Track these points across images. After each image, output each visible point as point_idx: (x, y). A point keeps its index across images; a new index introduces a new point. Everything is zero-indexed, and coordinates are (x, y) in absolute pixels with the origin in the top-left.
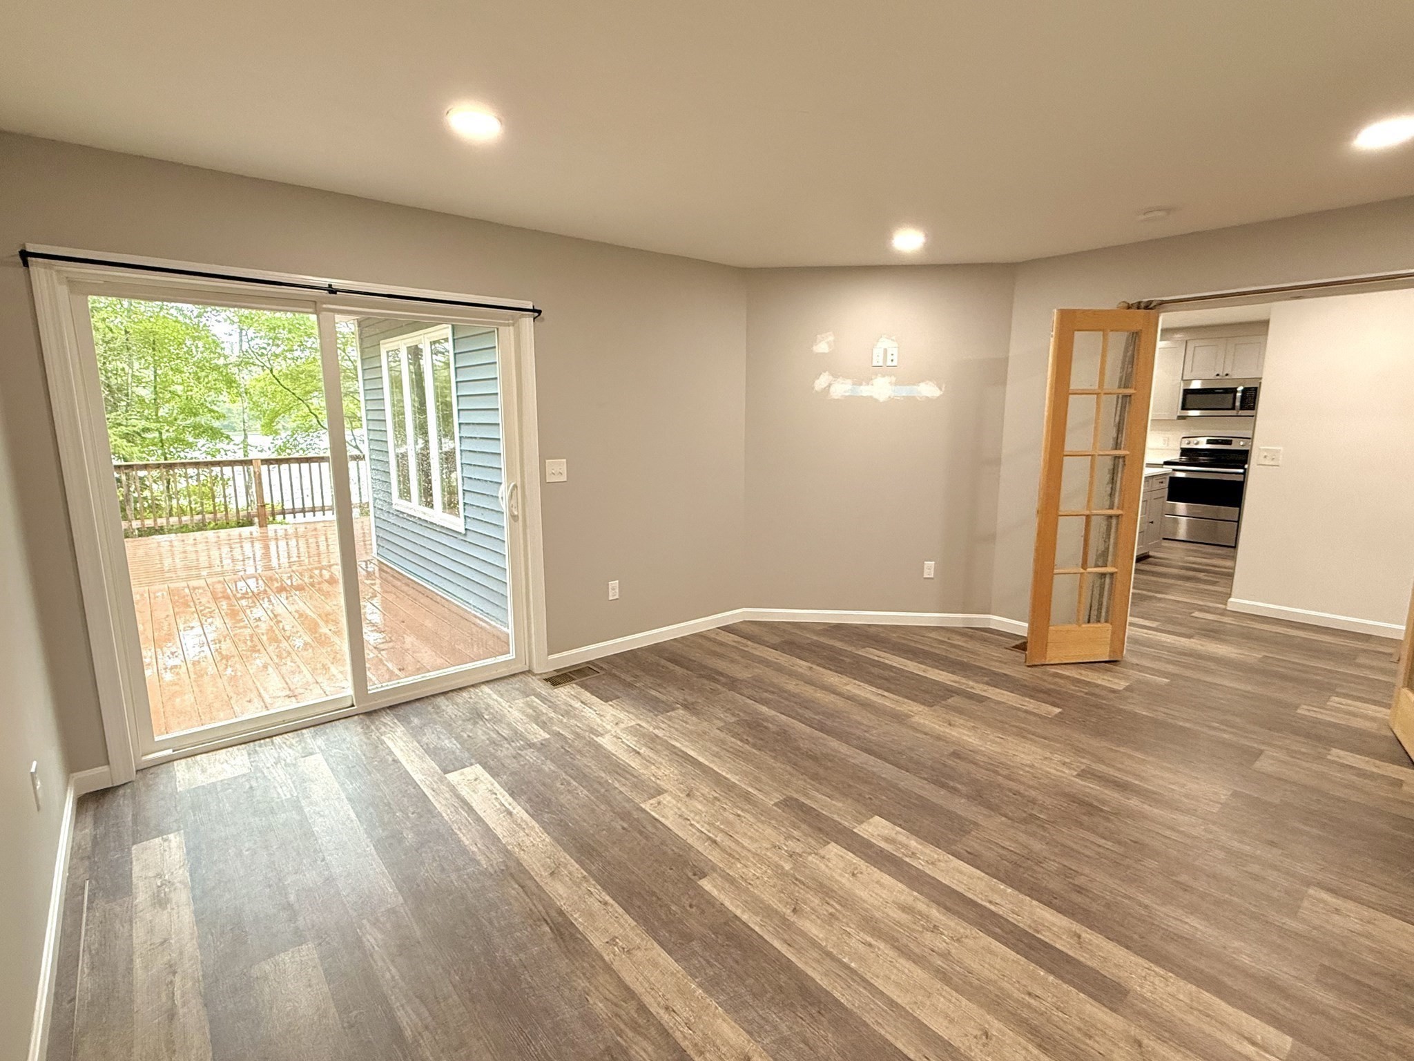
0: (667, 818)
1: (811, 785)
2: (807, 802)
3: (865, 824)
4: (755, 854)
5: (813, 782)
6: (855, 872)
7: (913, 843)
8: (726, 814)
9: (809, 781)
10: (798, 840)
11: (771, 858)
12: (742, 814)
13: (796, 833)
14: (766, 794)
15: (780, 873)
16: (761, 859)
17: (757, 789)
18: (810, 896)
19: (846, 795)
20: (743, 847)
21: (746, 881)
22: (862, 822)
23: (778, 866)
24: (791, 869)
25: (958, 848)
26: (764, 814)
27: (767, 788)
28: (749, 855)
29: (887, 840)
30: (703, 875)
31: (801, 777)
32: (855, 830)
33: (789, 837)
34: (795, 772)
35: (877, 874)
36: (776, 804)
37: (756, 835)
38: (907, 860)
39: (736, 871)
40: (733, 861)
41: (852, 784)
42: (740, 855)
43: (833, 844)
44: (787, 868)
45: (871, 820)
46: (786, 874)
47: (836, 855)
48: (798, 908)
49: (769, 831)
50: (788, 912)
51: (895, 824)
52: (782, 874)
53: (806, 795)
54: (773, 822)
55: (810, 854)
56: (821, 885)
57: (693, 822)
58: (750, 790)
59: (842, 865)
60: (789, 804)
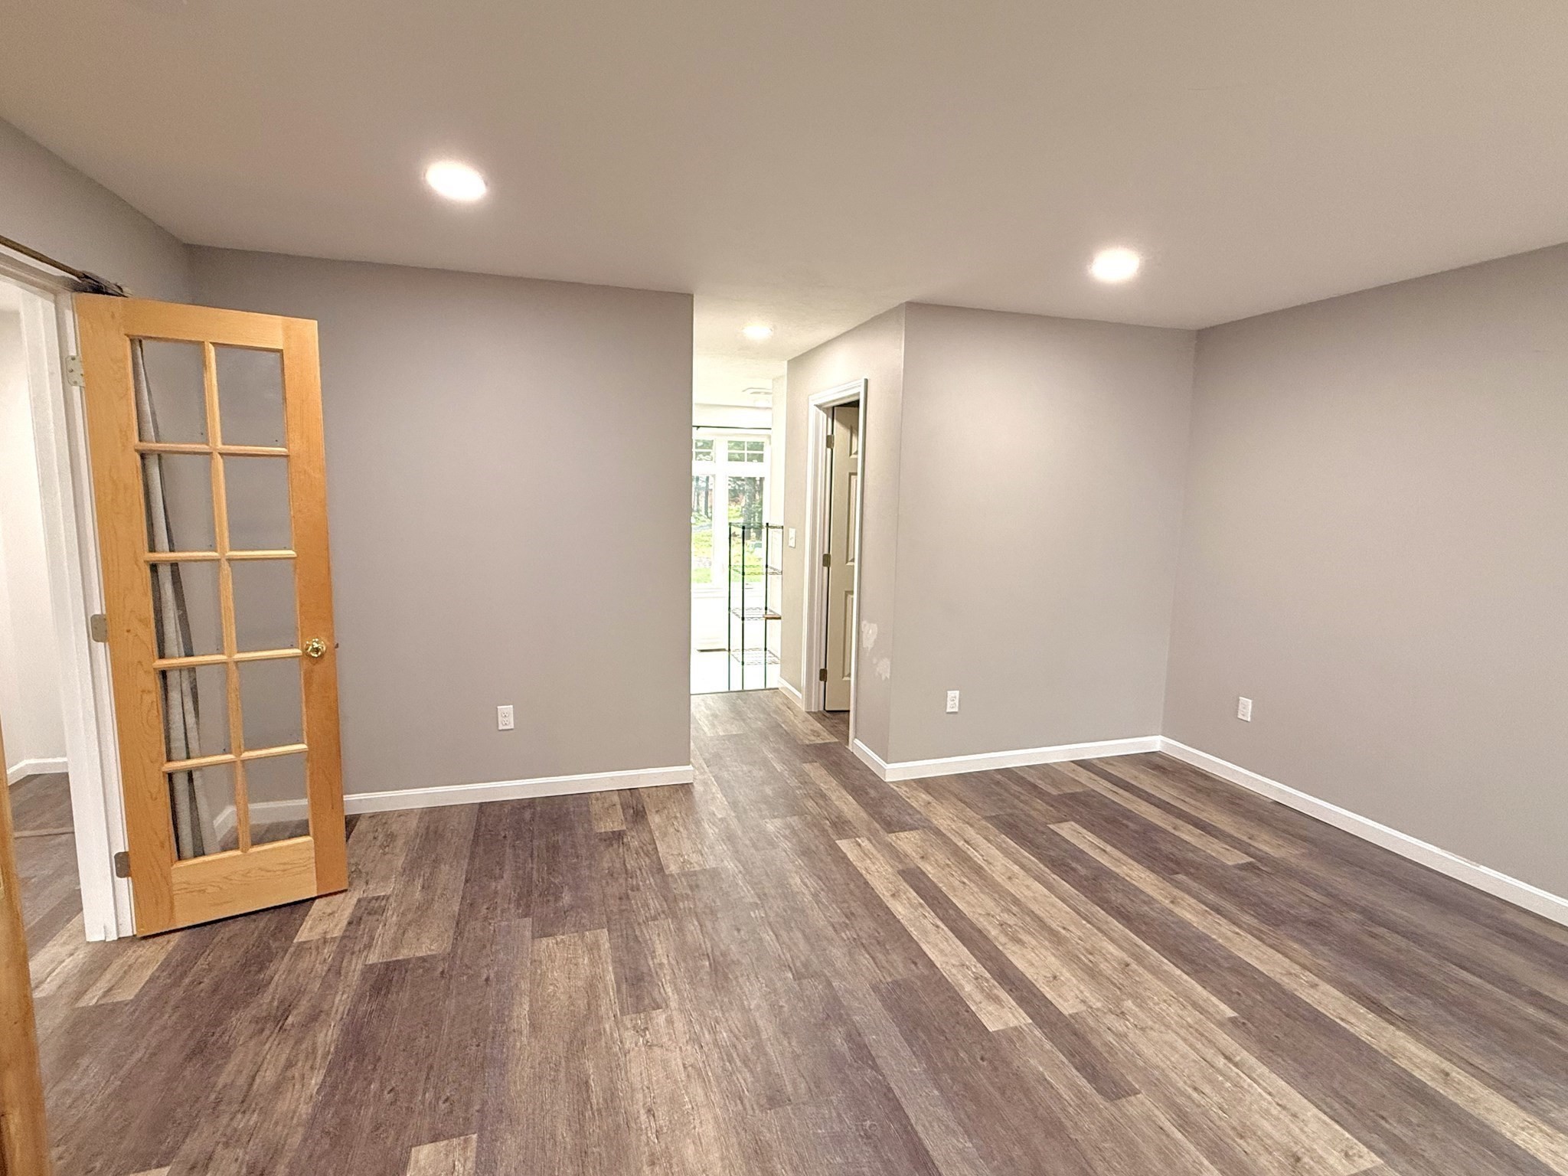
0: (1315, 1116)
1: (1064, 1109)
2: (1082, 1082)
3: (1011, 1025)
4: (1168, 1026)
5: (1062, 1116)
6: (1051, 979)
7: (968, 988)
8: (1217, 1098)
9: (1068, 1124)
10: (1109, 1029)
11: (1148, 1017)
12: (1190, 1091)
13: (1110, 1038)
14: (1149, 1119)
15: (1140, 1001)
16: (1160, 1019)
17: (1168, 1136)
18: (1109, 972)
19: (1017, 1075)
20: (1185, 1040)
21: (1179, 1001)
22: (1015, 1029)
23: (1140, 1006)
24: (1123, 1000)
25: (923, 970)
26: (1158, 1085)
27: (1149, 1132)
28: (1174, 1026)
29: (996, 1000)
30: (1233, 1020)
31: (1079, 1137)
32: (1030, 1021)
33: (1122, 1036)
34: (1090, 1154)
35: (1030, 974)
36: (1136, 1093)
37: (1167, 1050)
38: (987, 975)
39: (1191, 1017)
40: (1196, 1026)
41: (997, 1095)
42: (1187, 1030)
43: (1066, 1013)
44: (1130, 1002)
45: (1001, 1028)
46: (1130, 996)
47: (1066, 1000)
48: (1123, 966)
49: (1148, 1051)
50: (1134, 966)
51: (973, 1014)
52: (1136, 997)
53: (1079, 1094)
54: (1141, 1063)
55: (1098, 1009)
56: (1093, 977)
57: (1269, 1098)
58: (1179, 1136)
59: (1064, 990)
60: (1115, 1089)
